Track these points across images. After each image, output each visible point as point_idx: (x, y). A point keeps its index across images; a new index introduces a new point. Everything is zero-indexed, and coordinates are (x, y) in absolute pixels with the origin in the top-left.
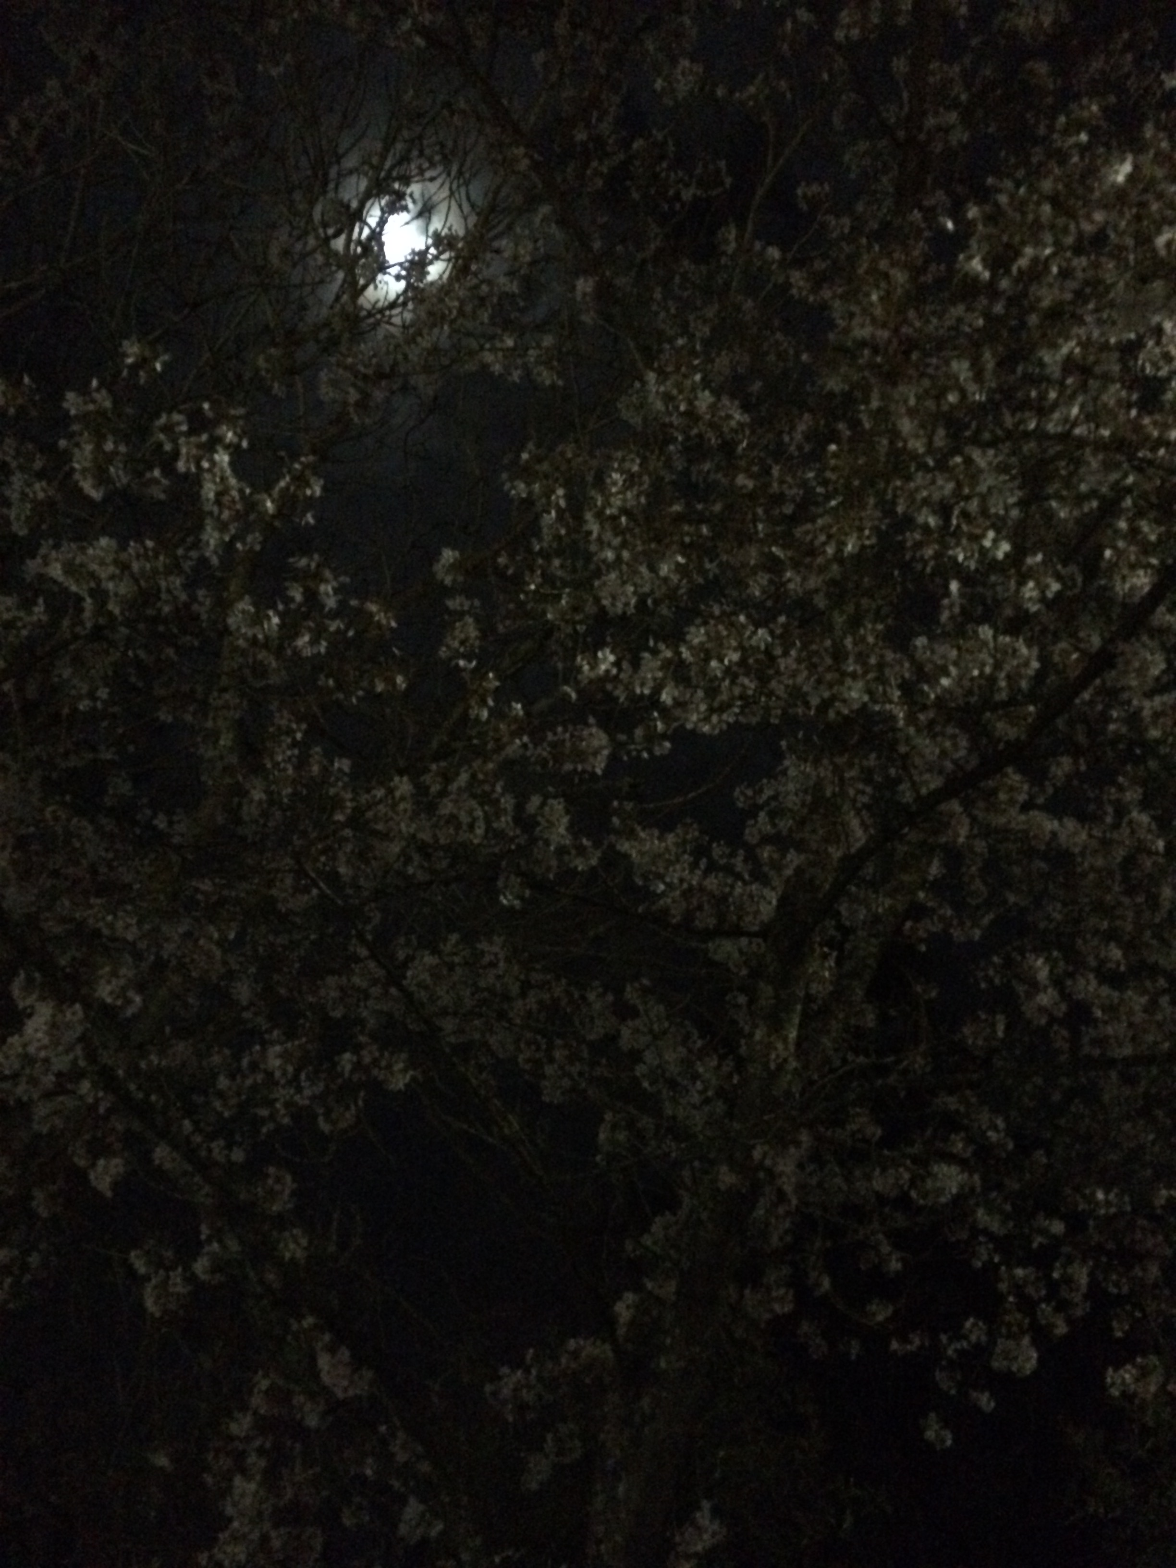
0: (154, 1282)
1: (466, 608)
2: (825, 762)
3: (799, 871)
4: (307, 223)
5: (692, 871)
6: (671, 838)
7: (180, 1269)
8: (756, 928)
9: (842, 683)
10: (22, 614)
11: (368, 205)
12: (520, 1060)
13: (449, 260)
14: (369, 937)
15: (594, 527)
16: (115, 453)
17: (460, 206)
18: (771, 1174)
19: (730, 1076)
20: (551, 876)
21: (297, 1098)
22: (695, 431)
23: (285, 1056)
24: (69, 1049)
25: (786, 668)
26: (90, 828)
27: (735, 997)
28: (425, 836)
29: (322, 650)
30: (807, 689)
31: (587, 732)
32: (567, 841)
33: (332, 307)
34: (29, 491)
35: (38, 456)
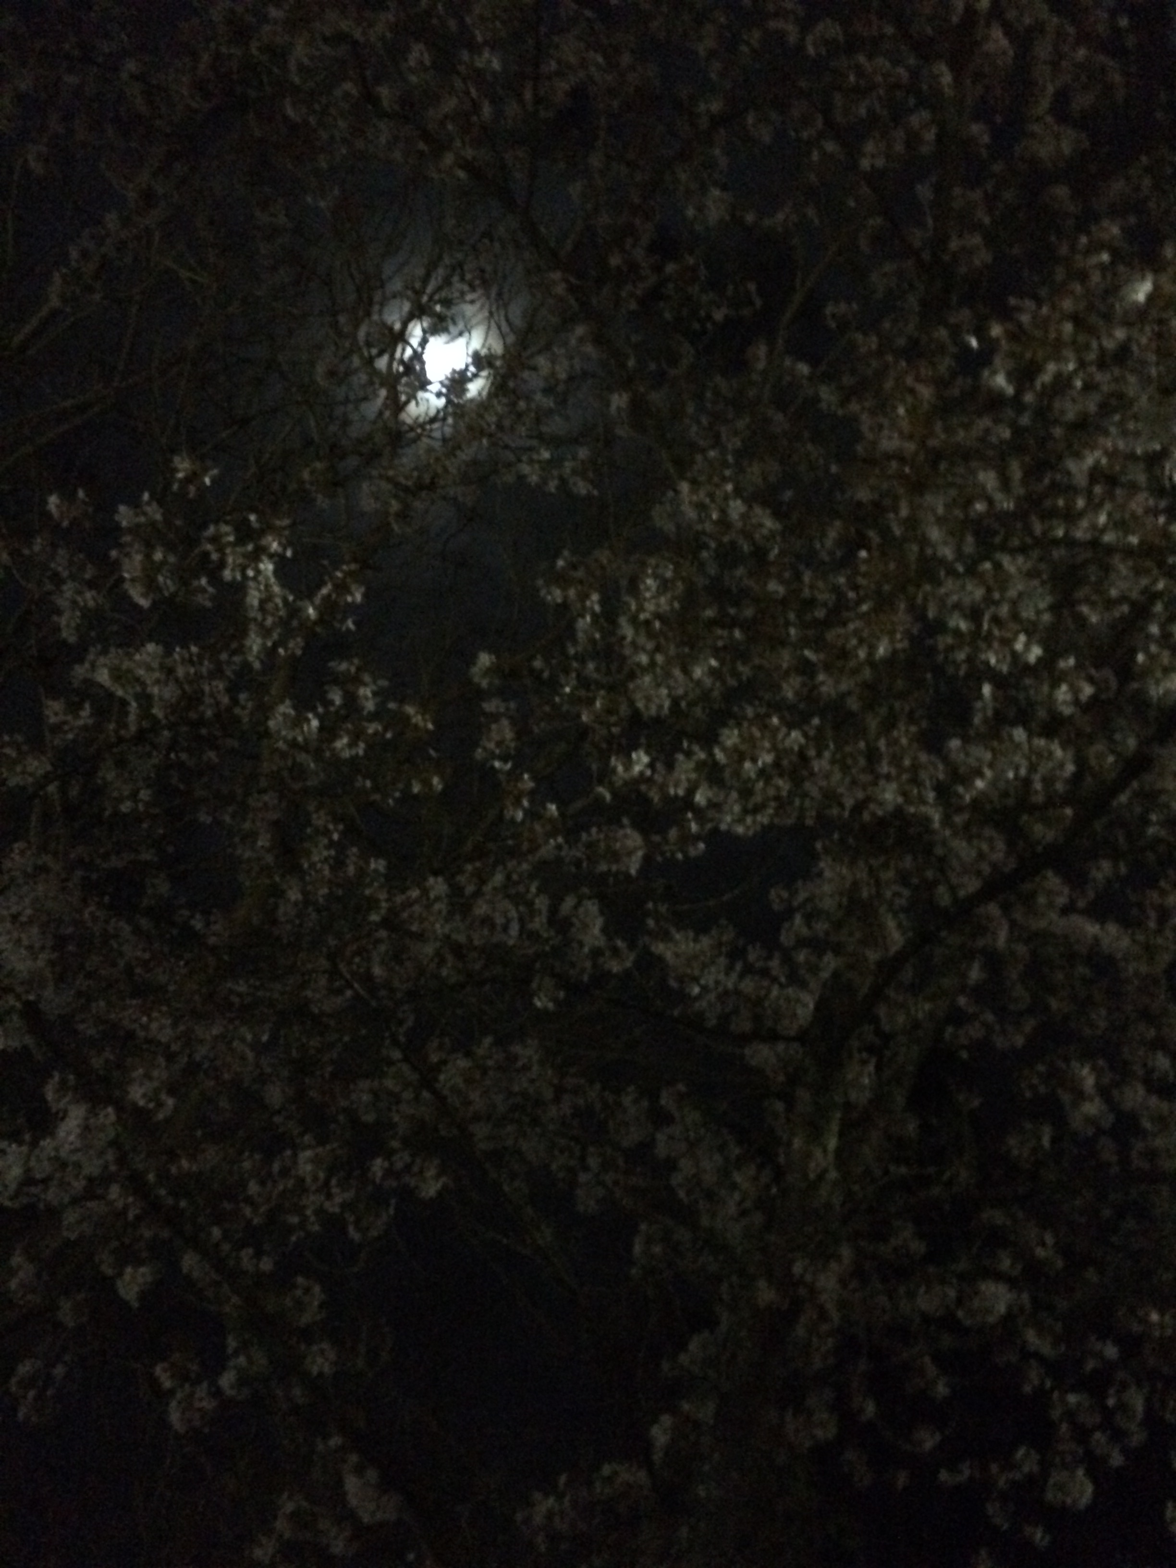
0: (179, 1396)
1: (502, 710)
2: (861, 863)
3: (836, 975)
4: (352, 344)
5: (727, 974)
6: (706, 940)
7: (205, 1384)
8: (793, 1033)
9: (876, 784)
10: (69, 718)
11: (410, 325)
12: (554, 1167)
13: (488, 377)
14: (402, 1039)
15: (628, 632)
16: (164, 563)
17: (499, 327)
18: (812, 1291)
19: (768, 1187)
20: (585, 978)
21: (327, 1205)
22: (726, 539)
23: (316, 1161)
24: (101, 1153)
25: (820, 769)
26: (127, 928)
27: (772, 1104)
28: (461, 938)
29: (361, 752)
30: (841, 790)
31: (621, 833)
32: (601, 942)
33: (374, 422)
34: (79, 599)
35: (89, 566)
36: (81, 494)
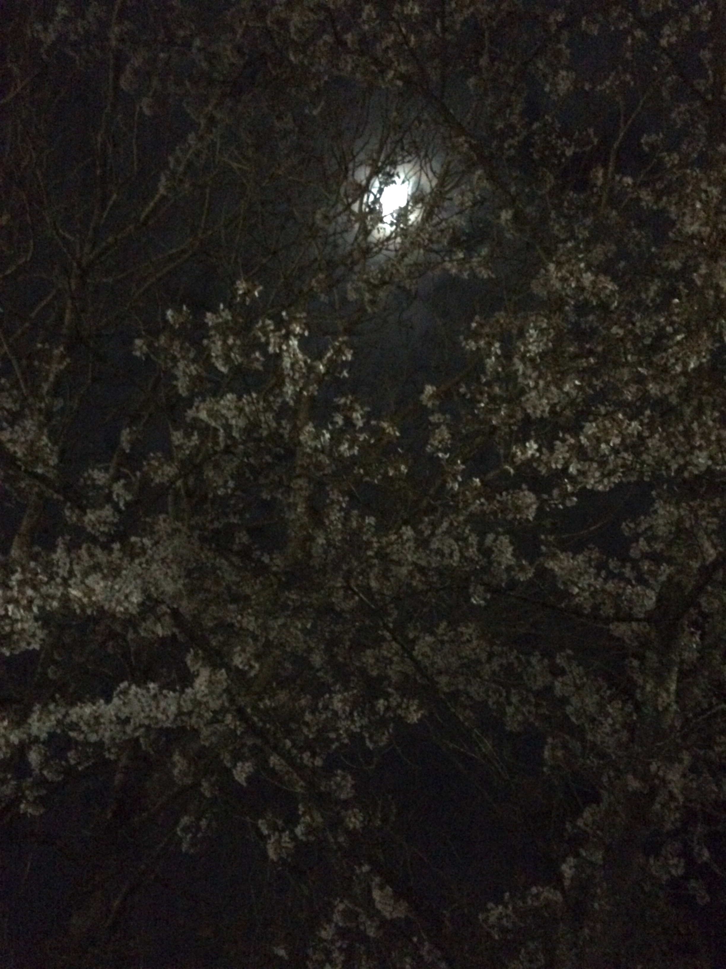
0: (273, 840)
1: (442, 421)
2: (684, 504)
3: (670, 578)
4: (337, 197)
5: (596, 579)
6: (580, 558)
7: (287, 832)
8: (642, 616)
9: (692, 454)
10: (186, 441)
11: (372, 182)
12: (490, 703)
13: (421, 208)
14: (391, 625)
15: (521, 367)
16: (234, 344)
17: (427, 175)
18: (663, 781)
19: (630, 715)
20: (503, 585)
21: (352, 727)
22: (581, 298)
23: (344, 701)
24: (220, 696)
25: (653, 445)
26: (226, 563)
27: (631, 662)
28: (423, 563)
29: (356, 452)
30: (667, 457)
31: (521, 494)
32: (513, 562)
33: (352, 245)
34: (188, 371)
35: (192, 349)
36: (185, 308)
